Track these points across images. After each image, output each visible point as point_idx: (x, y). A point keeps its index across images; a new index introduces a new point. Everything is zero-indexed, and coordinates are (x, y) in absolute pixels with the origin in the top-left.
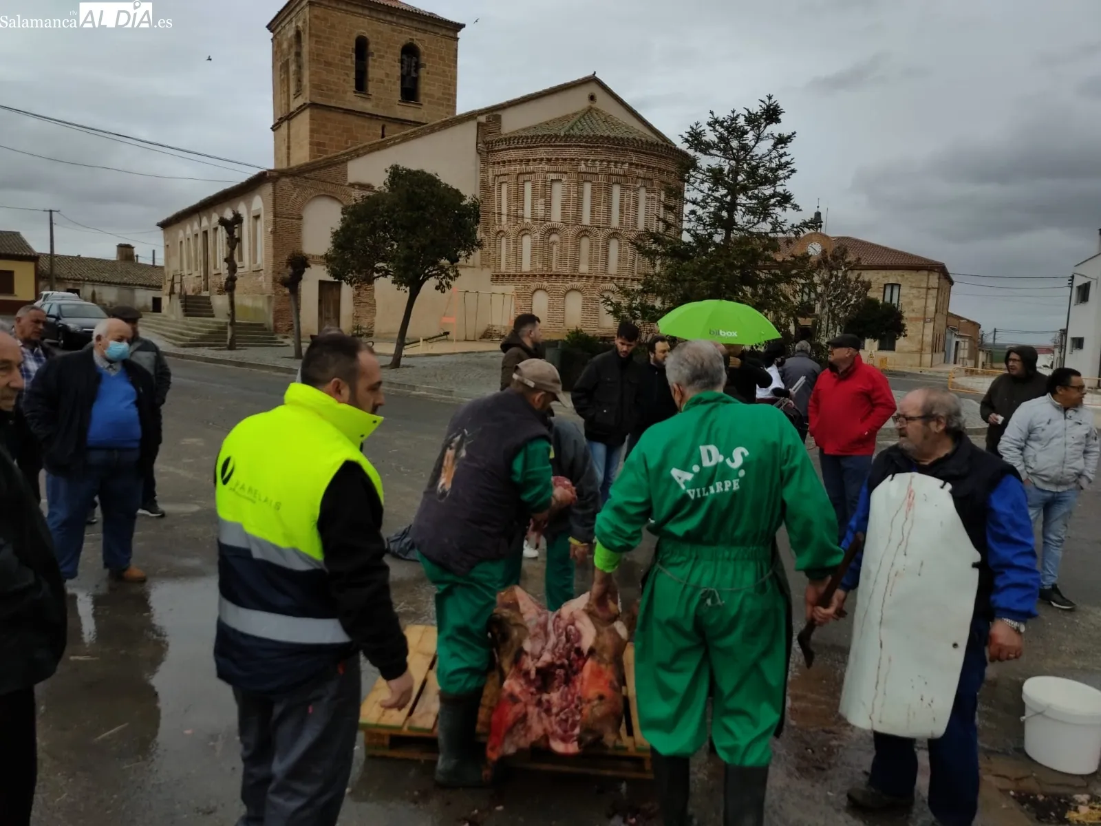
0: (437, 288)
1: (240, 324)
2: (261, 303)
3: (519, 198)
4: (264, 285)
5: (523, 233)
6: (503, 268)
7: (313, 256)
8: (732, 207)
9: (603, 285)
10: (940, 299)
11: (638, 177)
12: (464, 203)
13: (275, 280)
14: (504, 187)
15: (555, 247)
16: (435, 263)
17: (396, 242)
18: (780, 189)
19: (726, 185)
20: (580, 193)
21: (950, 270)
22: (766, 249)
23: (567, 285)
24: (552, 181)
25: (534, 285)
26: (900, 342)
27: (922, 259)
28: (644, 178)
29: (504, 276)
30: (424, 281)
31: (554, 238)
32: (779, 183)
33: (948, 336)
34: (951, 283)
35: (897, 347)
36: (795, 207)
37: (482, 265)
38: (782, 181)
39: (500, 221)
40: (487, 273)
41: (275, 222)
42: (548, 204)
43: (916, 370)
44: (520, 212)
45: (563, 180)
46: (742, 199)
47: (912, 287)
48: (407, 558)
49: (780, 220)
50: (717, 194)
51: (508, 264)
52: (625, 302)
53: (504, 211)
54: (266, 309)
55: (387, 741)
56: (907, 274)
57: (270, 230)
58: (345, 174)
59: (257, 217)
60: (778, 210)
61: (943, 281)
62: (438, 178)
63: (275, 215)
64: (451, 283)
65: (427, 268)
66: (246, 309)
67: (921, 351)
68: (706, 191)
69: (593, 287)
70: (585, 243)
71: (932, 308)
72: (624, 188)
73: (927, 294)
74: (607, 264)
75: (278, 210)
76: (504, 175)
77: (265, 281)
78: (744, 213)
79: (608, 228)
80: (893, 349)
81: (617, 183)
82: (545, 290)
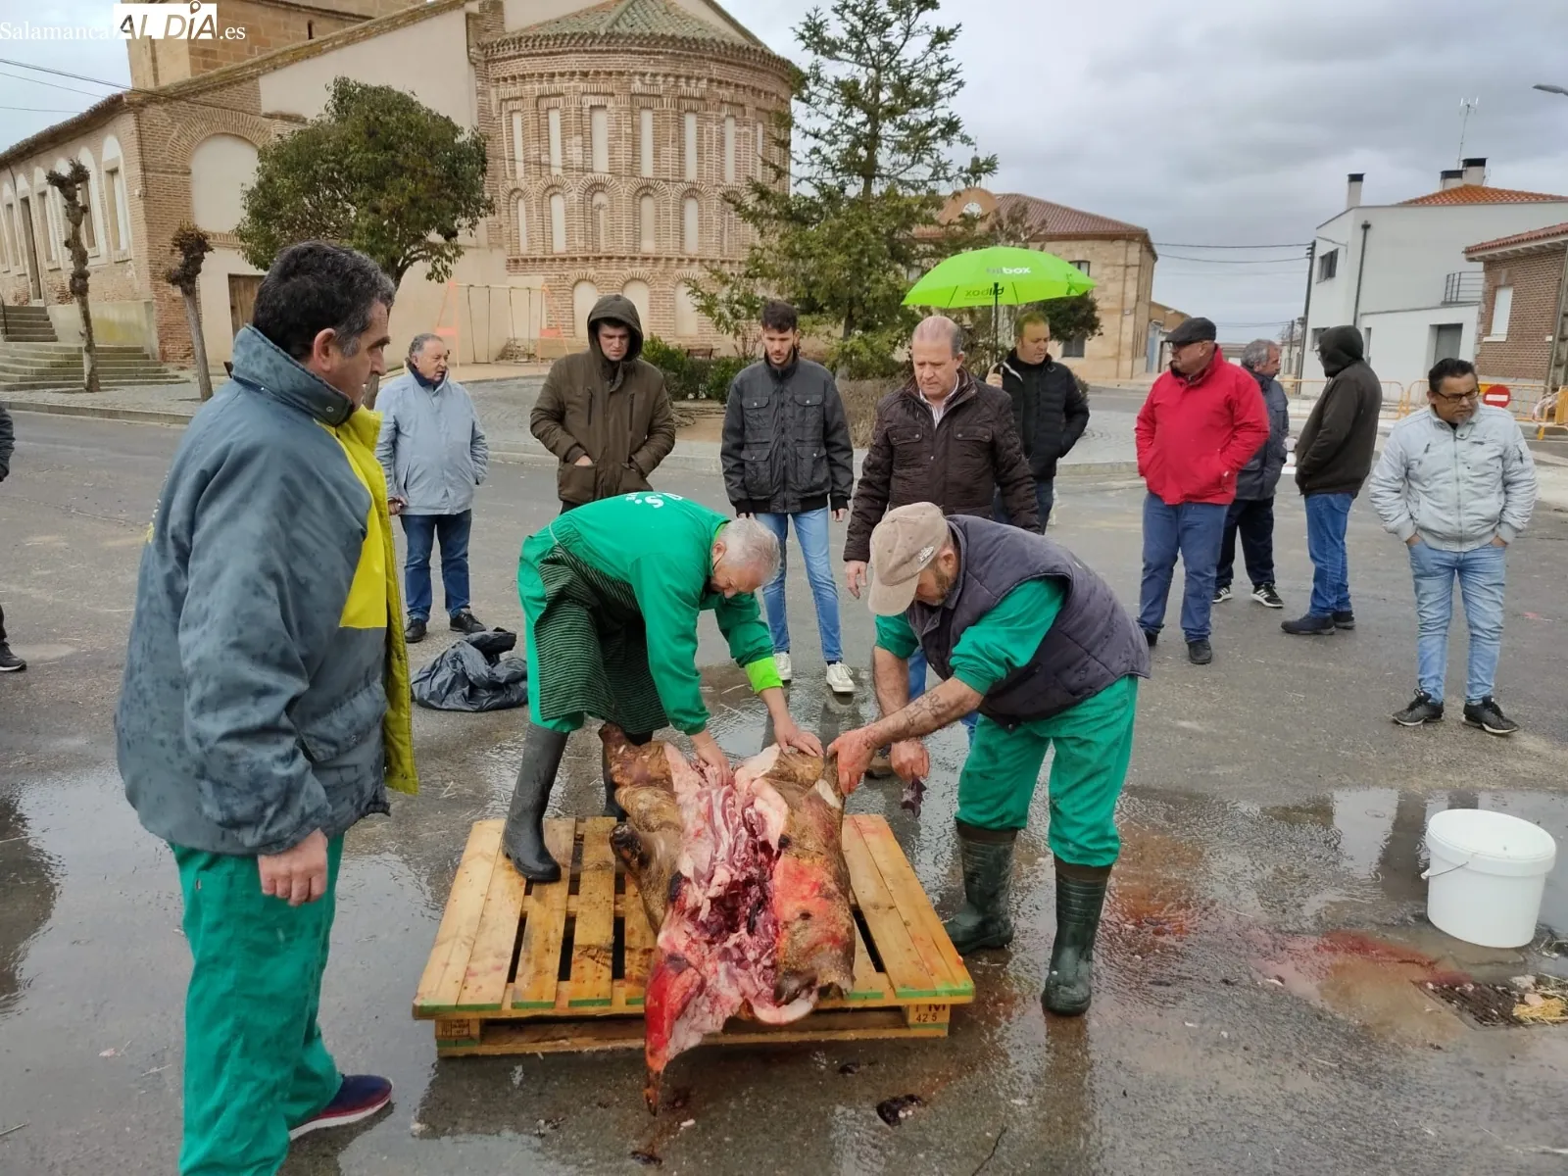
0: (429, 277)
1: (103, 350)
2: (135, 314)
3: (541, 134)
4: (137, 285)
5: (551, 191)
6: (524, 248)
7: (214, 235)
8: (873, 141)
9: (678, 271)
10: (1143, 281)
11: (722, 102)
12: (460, 139)
13: (154, 275)
14: (517, 119)
15: (601, 213)
16: (418, 238)
17: (353, 204)
18: (941, 113)
19: (864, 107)
20: (636, 127)
21: (1153, 239)
22: (923, 205)
23: (625, 273)
24: (592, 107)
25: (574, 274)
26: (1091, 345)
27: (1117, 224)
28: (731, 103)
29: (526, 261)
30: (404, 268)
31: (600, 198)
32: (938, 104)
33: (1151, 335)
34: (1155, 257)
35: (1086, 352)
36: (965, 139)
37: (490, 244)
38: (945, 99)
39: (514, 171)
40: (500, 257)
41: (145, 181)
42: (588, 146)
43: (1111, 383)
44: (544, 158)
45: (609, 105)
46: (887, 128)
47: (1105, 266)
48: (444, 706)
49: (944, 159)
50: (851, 122)
51: (531, 241)
52: (723, 294)
53: (519, 155)
54: (144, 325)
55: (476, 1031)
56: (1097, 245)
57: (137, 192)
58: (257, 98)
59: (113, 172)
60: (940, 144)
61: (1147, 256)
62: (415, 99)
63: (144, 169)
64: (451, 267)
65: (408, 246)
66: (110, 325)
67: (1118, 356)
68: (835, 116)
69: (663, 274)
70: (648, 205)
71: (1132, 294)
72: (703, 119)
73: (1125, 275)
74: (682, 238)
75: (149, 160)
76: (516, 99)
77: (139, 277)
78: (893, 151)
79: (682, 181)
80: (1081, 355)
81: (690, 111)
82: (592, 281)
